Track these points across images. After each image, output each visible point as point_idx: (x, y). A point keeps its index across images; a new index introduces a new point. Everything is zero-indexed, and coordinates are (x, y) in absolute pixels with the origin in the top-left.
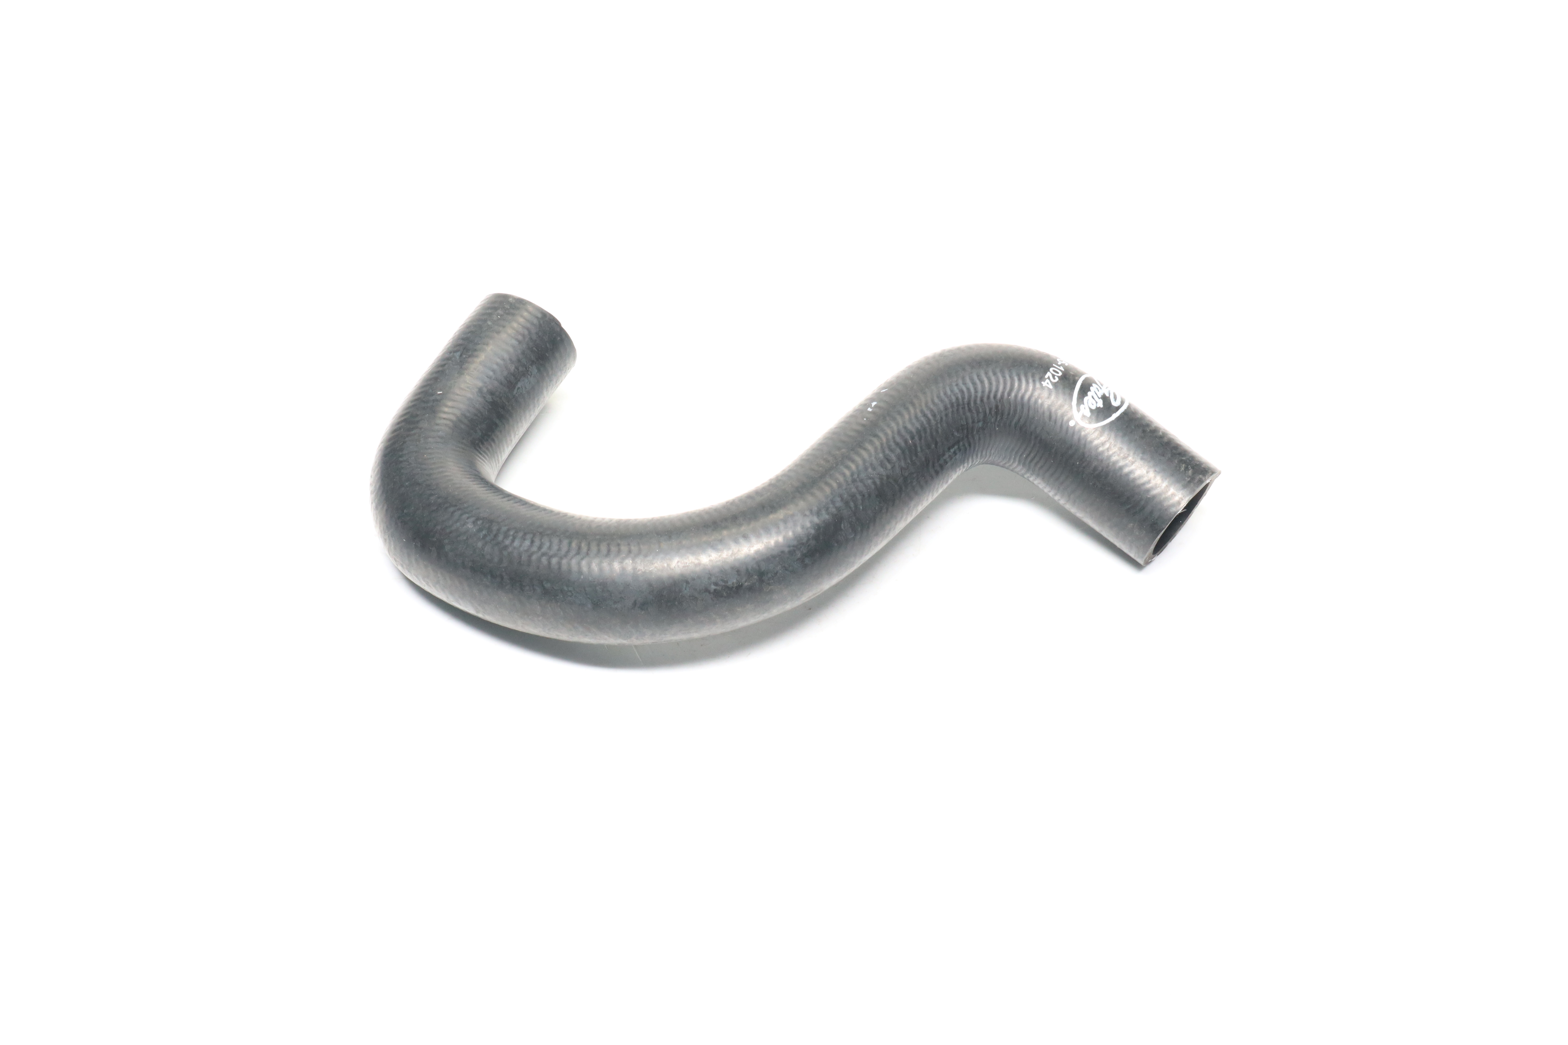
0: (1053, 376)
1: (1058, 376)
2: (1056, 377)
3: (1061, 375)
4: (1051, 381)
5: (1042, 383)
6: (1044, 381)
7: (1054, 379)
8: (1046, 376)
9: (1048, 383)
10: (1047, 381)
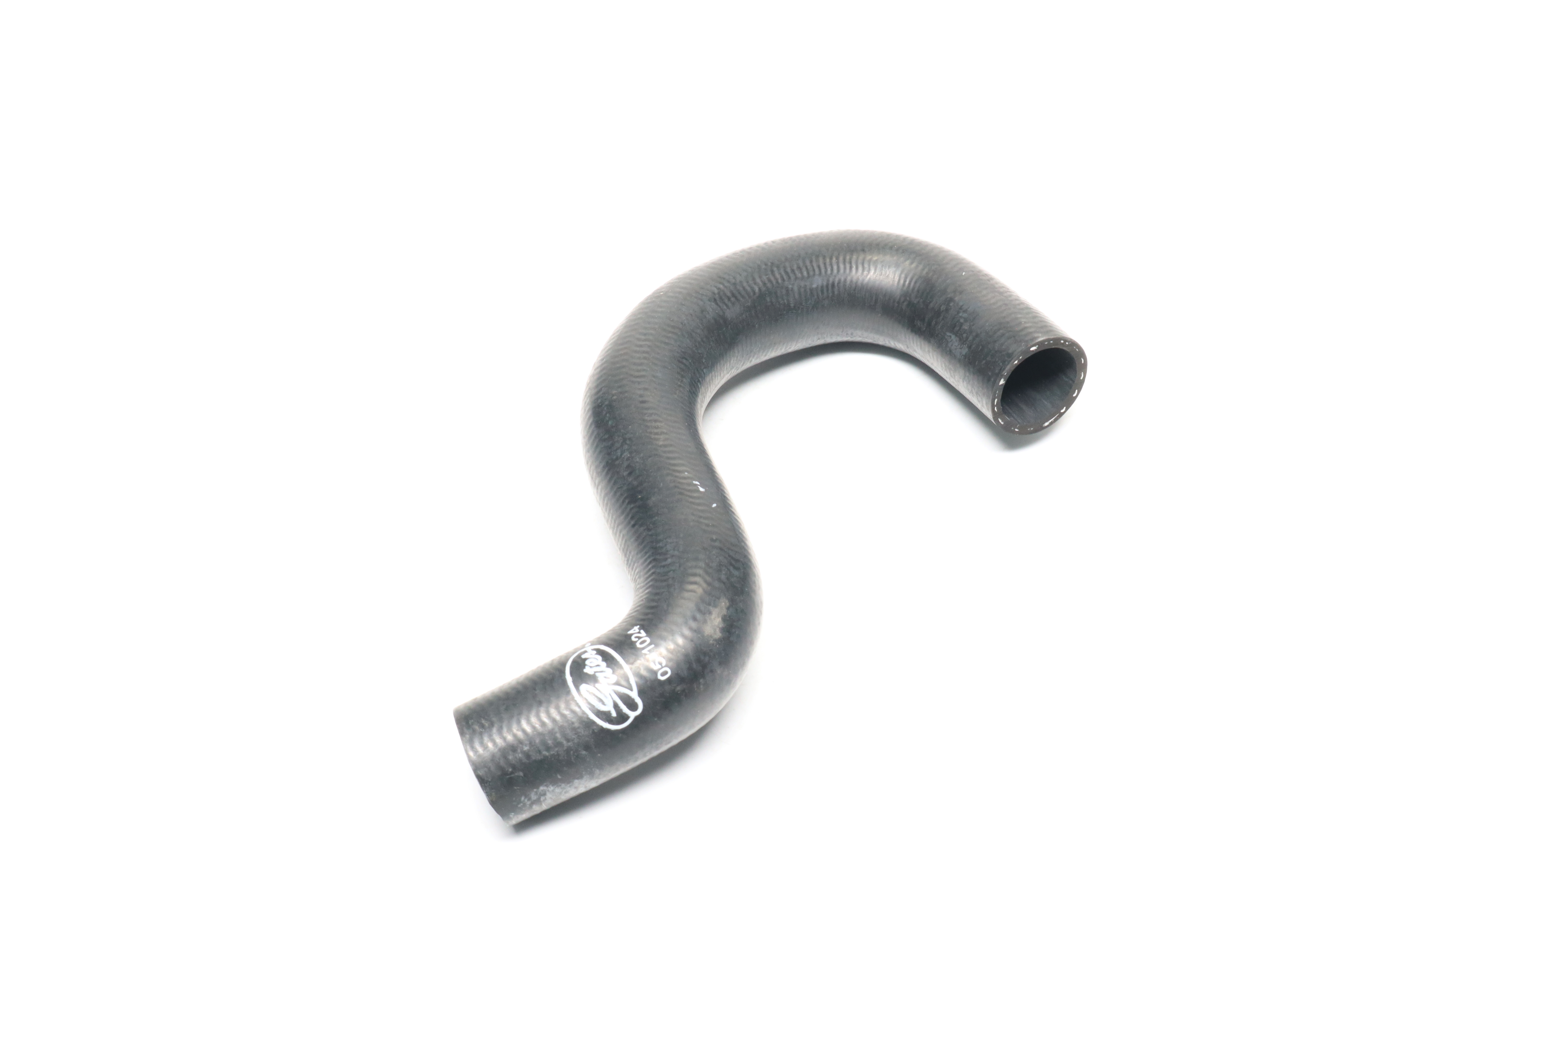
0: (639, 638)
1: (636, 642)
2: (637, 639)
3: (636, 645)
5: (638, 626)
6: (639, 629)
7: (636, 637)
8: (642, 631)
9: (634, 630)
10: (638, 631)
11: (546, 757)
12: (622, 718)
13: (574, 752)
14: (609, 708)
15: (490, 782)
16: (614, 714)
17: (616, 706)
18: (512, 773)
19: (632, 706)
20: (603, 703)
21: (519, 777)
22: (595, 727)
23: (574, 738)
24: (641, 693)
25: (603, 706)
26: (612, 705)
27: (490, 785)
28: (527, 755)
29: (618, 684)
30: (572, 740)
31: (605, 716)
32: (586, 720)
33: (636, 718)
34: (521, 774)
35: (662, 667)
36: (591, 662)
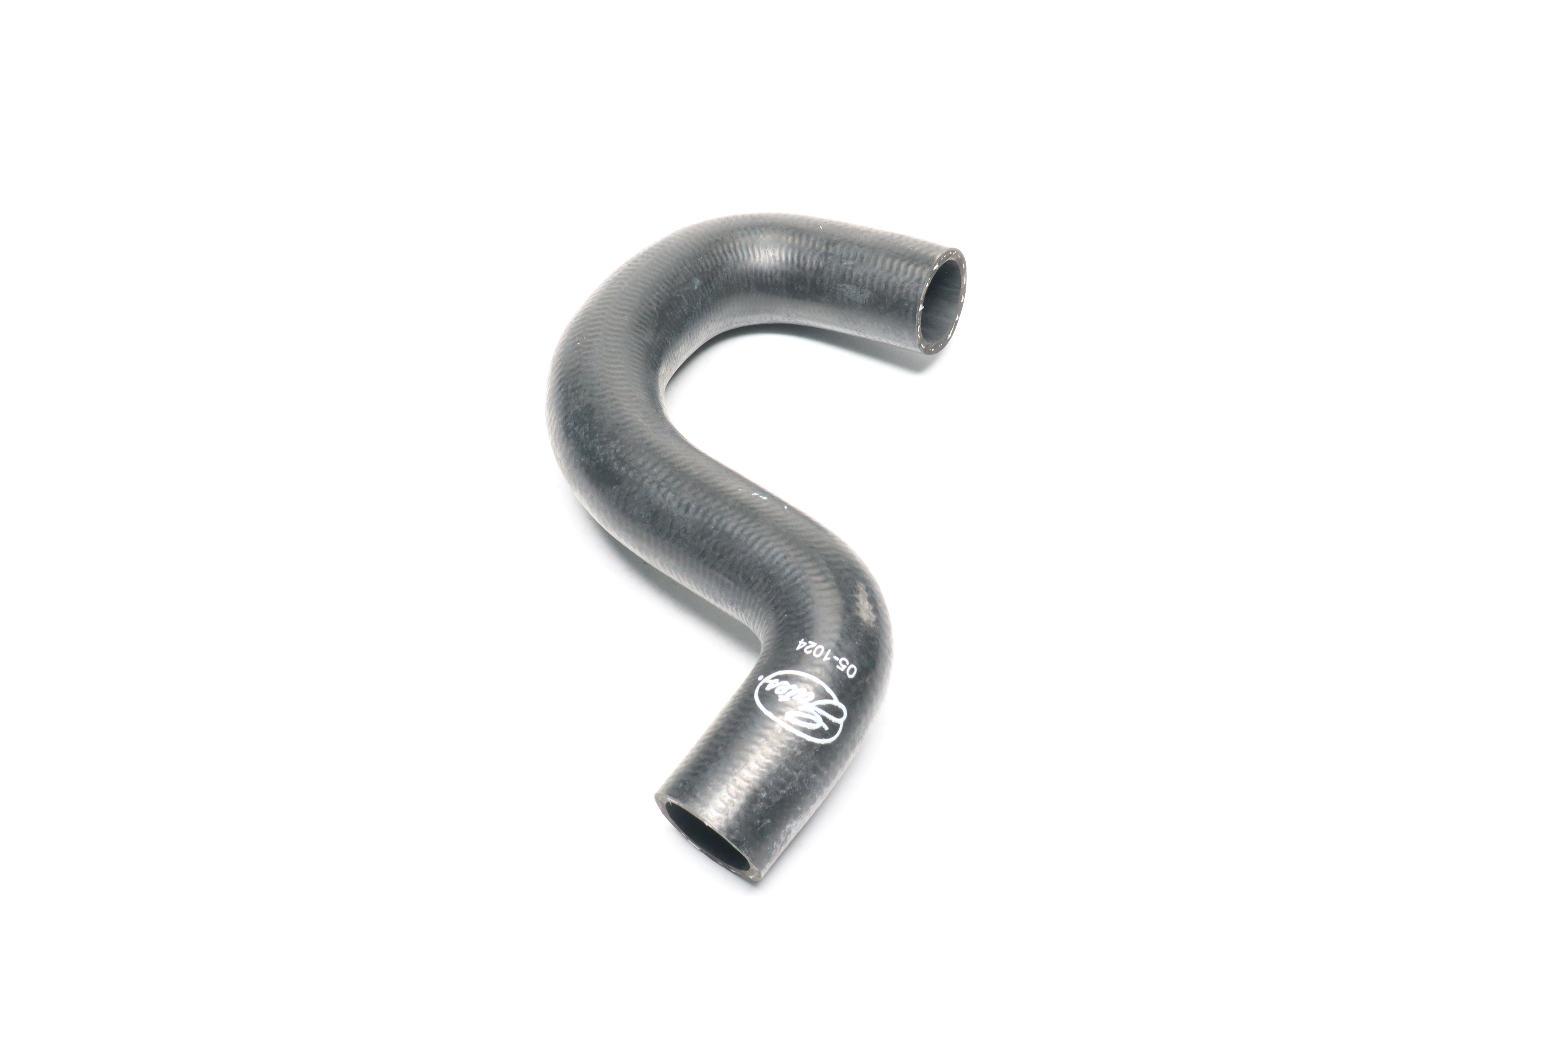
0: (813, 649)
1: (812, 654)
2: (811, 651)
3: (814, 657)
4: (805, 647)
5: (803, 639)
6: (805, 641)
7: (808, 650)
9: (802, 645)
10: (805, 644)
11: (784, 795)
12: (834, 728)
13: (806, 780)
14: (820, 724)
15: (745, 841)
16: (826, 728)
17: (825, 719)
18: (761, 824)
19: (837, 713)
20: (813, 722)
21: (768, 824)
22: (815, 748)
23: (802, 766)
24: (841, 698)
25: (814, 724)
26: (821, 720)
27: (746, 844)
28: (768, 801)
29: (816, 699)
30: (801, 769)
31: (819, 733)
32: (805, 744)
33: (845, 723)
34: (769, 821)
35: (848, 666)
36: (780, 690)
